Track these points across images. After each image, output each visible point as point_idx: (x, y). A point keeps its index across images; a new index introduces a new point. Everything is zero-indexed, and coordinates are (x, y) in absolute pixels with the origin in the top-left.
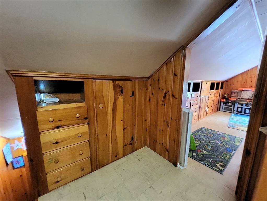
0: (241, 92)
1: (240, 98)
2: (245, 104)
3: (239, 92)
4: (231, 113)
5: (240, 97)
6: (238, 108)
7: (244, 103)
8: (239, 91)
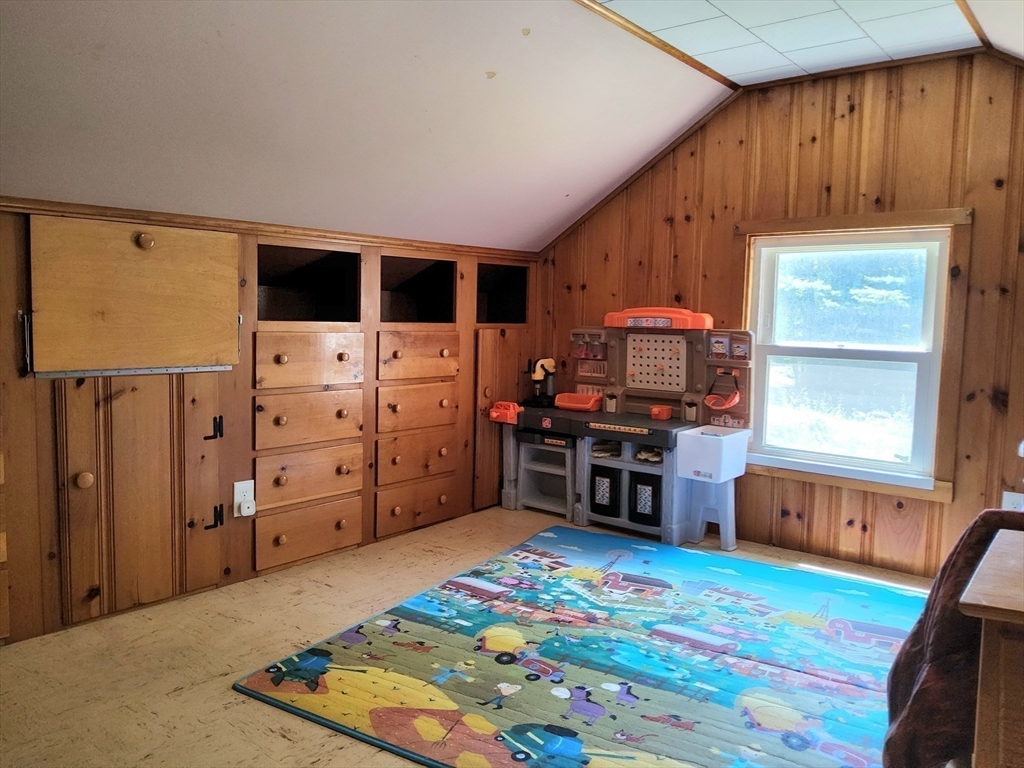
0: (624, 340)
1: (619, 391)
2: (629, 437)
3: (613, 343)
4: (563, 516)
5: (623, 382)
6: (597, 471)
7: (626, 429)
8: (609, 336)
